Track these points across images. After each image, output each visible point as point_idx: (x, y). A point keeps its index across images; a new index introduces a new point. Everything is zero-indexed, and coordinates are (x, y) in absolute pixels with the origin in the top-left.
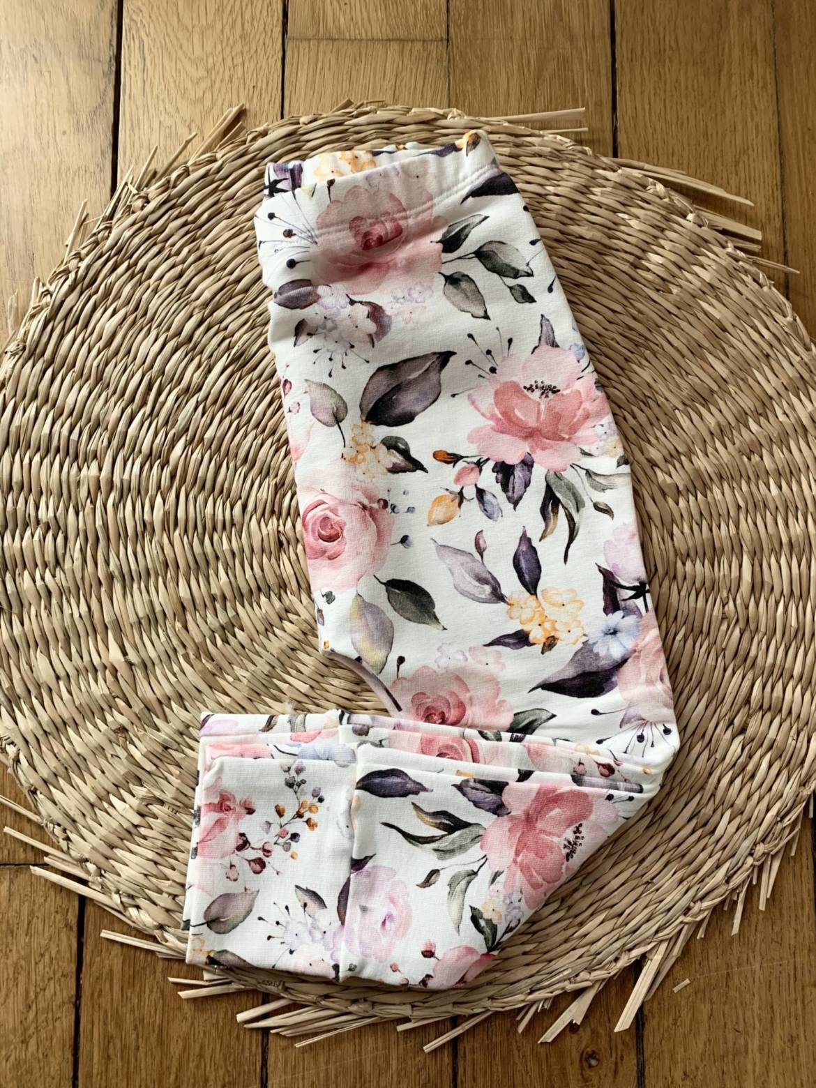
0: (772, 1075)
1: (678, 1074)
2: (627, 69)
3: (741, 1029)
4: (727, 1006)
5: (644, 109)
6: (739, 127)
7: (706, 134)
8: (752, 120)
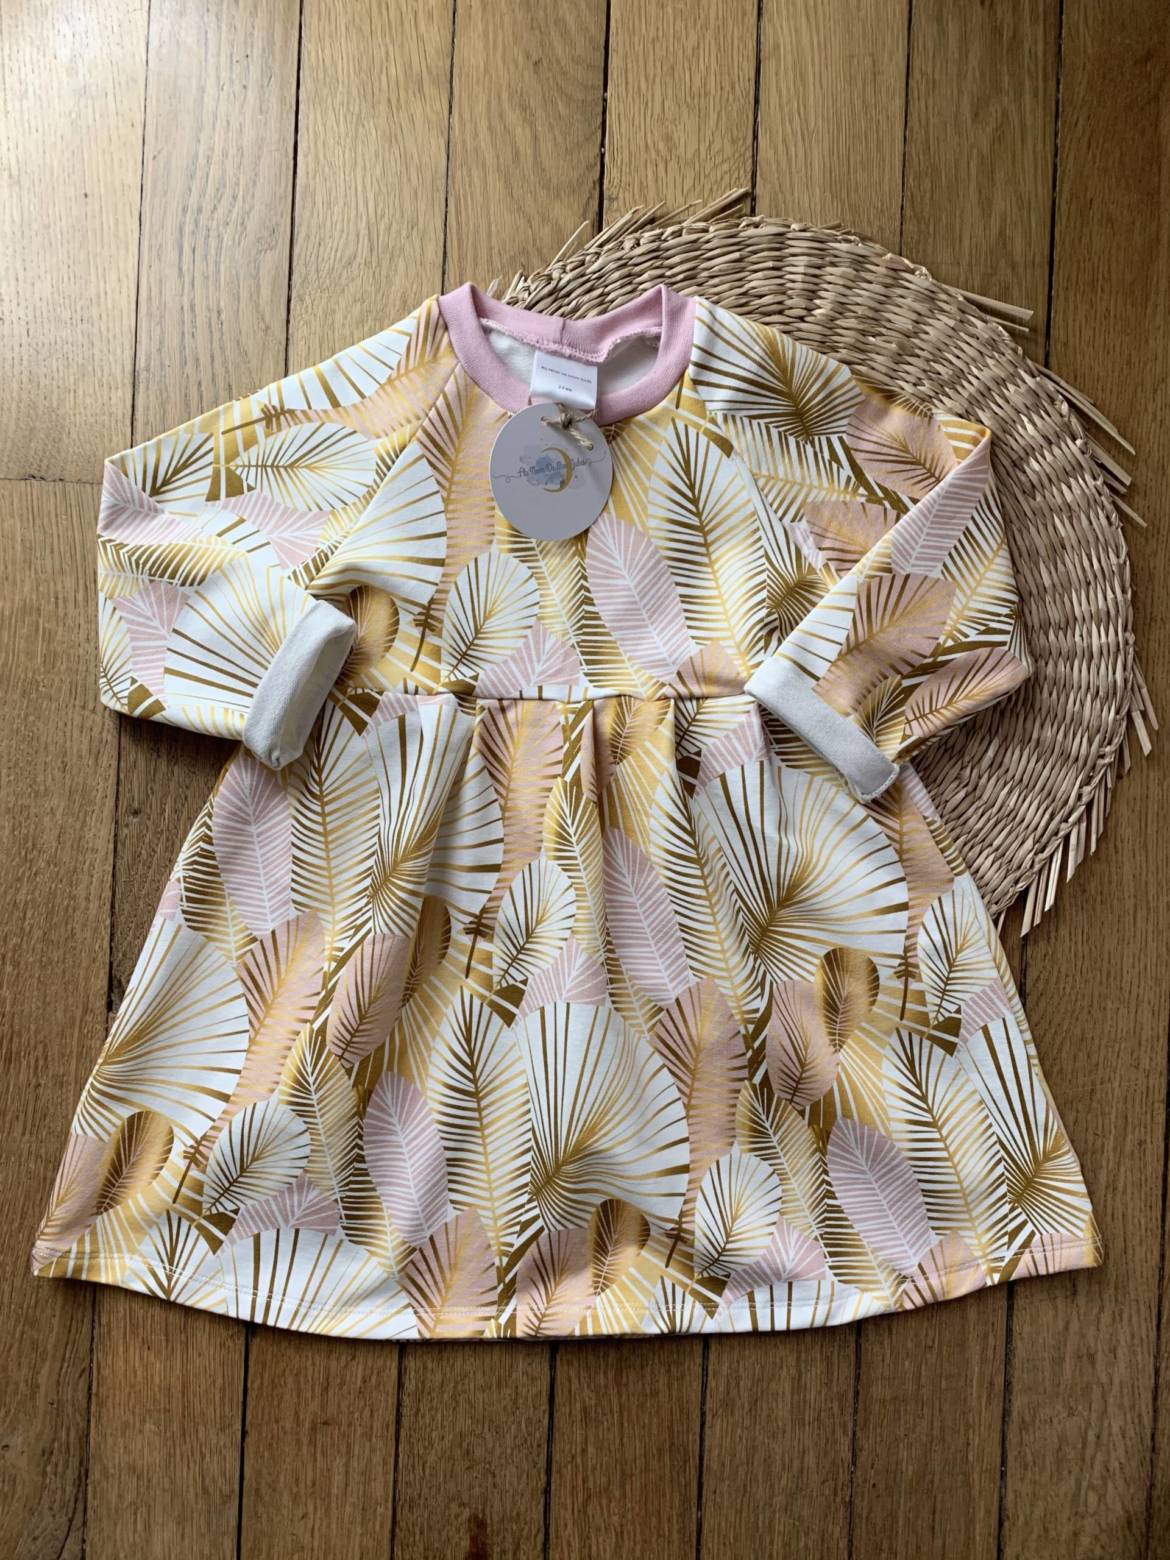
0: (1122, 1170)
2: (1062, 297)
5: (1075, 336)
6: (1160, 356)
7: (1129, 363)
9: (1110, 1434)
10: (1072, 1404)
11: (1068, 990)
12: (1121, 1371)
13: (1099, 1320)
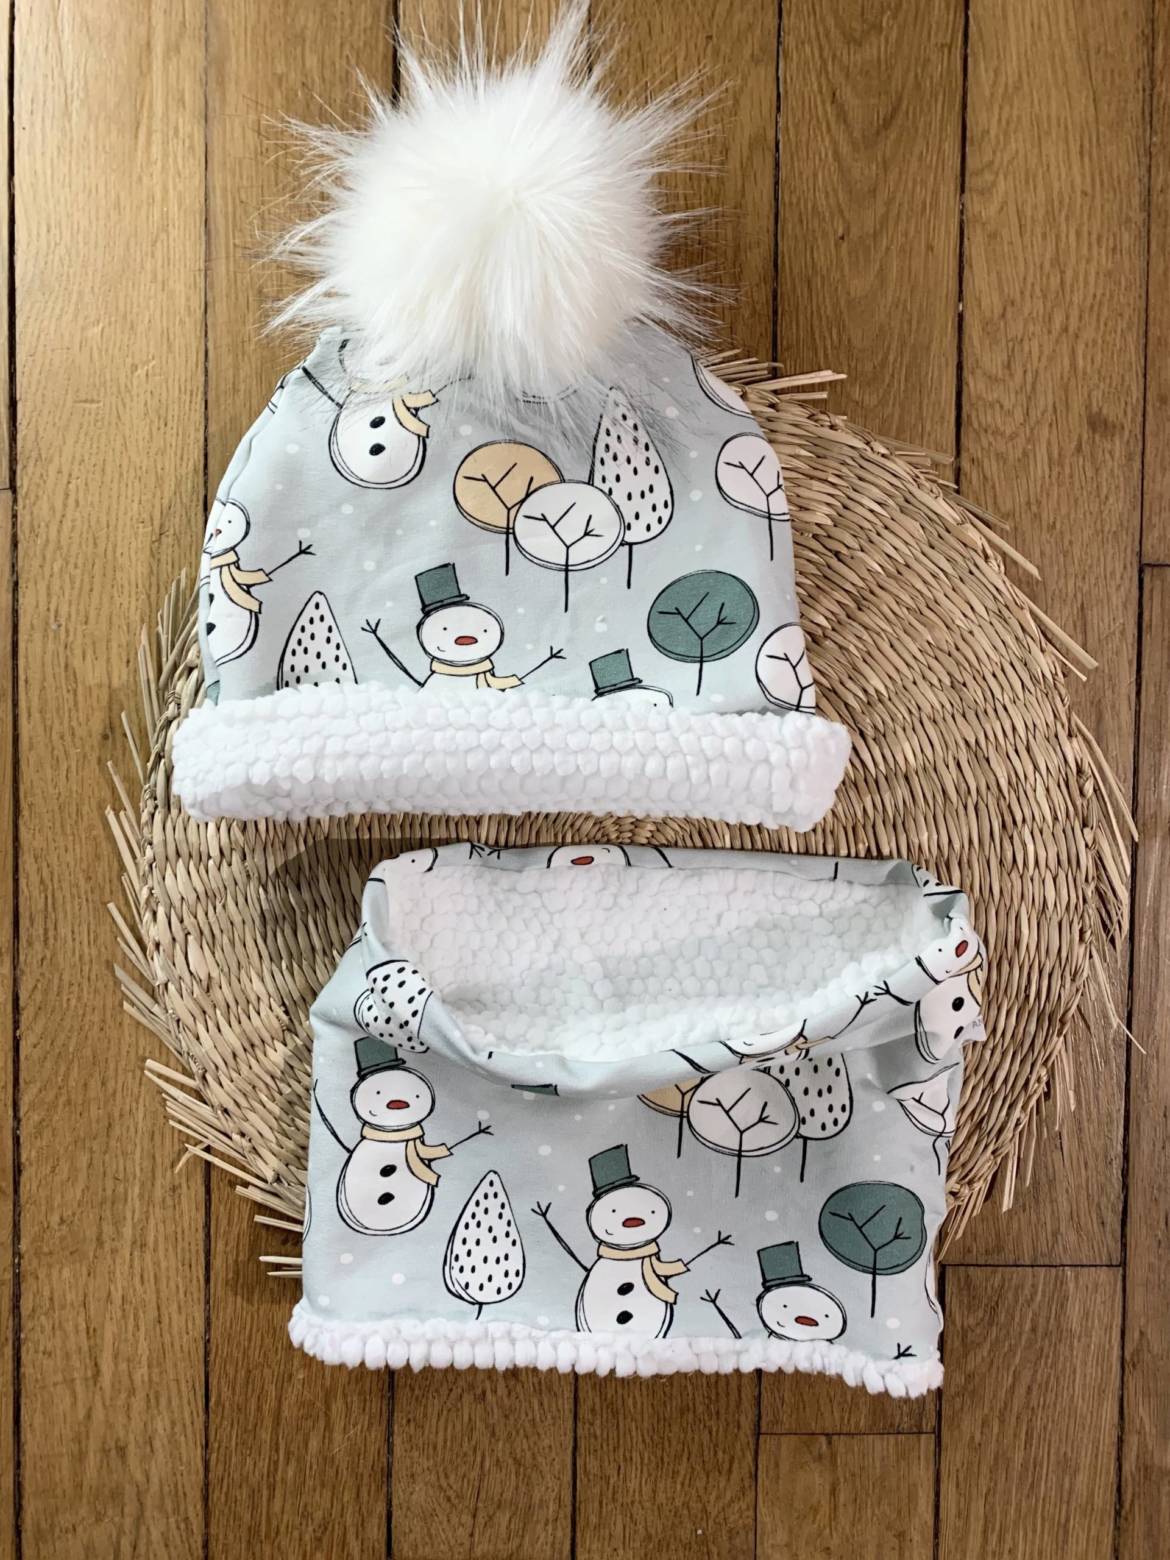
0: (152, 1222)
1: (55, 1219)
3: (121, 1177)
4: (107, 1156)
5: (45, 173)
6: (158, 196)
7: (117, 205)
8: (175, 188)
9: (149, 1543)
10: (99, 1507)
11: (73, 1002)
12: (159, 1467)
13: (129, 1407)
